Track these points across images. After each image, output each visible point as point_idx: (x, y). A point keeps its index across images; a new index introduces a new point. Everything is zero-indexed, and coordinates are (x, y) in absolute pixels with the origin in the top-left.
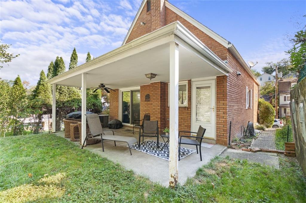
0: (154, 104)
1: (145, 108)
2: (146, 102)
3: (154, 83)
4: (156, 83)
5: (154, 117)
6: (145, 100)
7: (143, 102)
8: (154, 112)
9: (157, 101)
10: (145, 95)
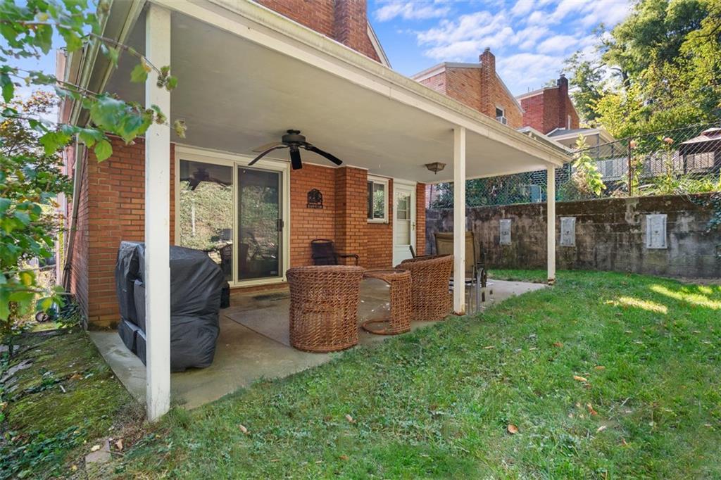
0: (355, 216)
1: (308, 226)
2: (309, 210)
3: (355, 169)
4: (360, 170)
5: (355, 245)
6: (306, 203)
7: (302, 210)
8: (355, 232)
9: (361, 209)
10: (308, 191)
